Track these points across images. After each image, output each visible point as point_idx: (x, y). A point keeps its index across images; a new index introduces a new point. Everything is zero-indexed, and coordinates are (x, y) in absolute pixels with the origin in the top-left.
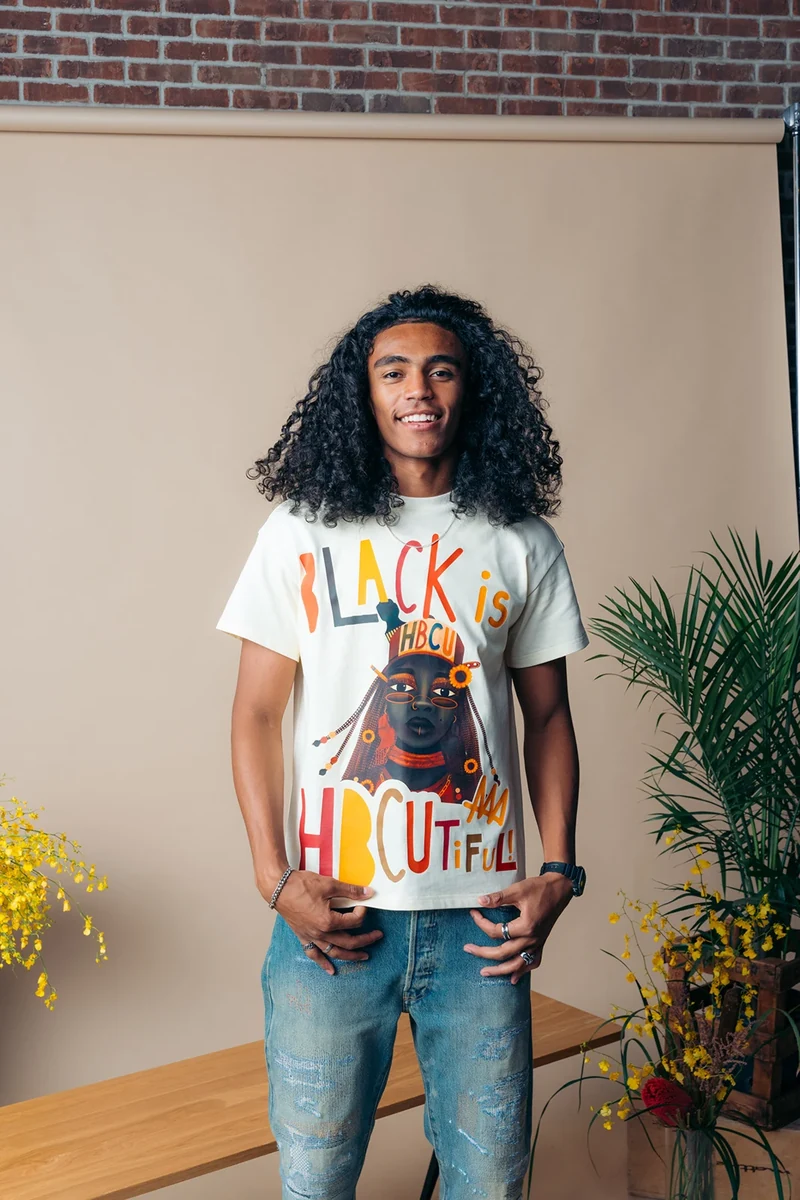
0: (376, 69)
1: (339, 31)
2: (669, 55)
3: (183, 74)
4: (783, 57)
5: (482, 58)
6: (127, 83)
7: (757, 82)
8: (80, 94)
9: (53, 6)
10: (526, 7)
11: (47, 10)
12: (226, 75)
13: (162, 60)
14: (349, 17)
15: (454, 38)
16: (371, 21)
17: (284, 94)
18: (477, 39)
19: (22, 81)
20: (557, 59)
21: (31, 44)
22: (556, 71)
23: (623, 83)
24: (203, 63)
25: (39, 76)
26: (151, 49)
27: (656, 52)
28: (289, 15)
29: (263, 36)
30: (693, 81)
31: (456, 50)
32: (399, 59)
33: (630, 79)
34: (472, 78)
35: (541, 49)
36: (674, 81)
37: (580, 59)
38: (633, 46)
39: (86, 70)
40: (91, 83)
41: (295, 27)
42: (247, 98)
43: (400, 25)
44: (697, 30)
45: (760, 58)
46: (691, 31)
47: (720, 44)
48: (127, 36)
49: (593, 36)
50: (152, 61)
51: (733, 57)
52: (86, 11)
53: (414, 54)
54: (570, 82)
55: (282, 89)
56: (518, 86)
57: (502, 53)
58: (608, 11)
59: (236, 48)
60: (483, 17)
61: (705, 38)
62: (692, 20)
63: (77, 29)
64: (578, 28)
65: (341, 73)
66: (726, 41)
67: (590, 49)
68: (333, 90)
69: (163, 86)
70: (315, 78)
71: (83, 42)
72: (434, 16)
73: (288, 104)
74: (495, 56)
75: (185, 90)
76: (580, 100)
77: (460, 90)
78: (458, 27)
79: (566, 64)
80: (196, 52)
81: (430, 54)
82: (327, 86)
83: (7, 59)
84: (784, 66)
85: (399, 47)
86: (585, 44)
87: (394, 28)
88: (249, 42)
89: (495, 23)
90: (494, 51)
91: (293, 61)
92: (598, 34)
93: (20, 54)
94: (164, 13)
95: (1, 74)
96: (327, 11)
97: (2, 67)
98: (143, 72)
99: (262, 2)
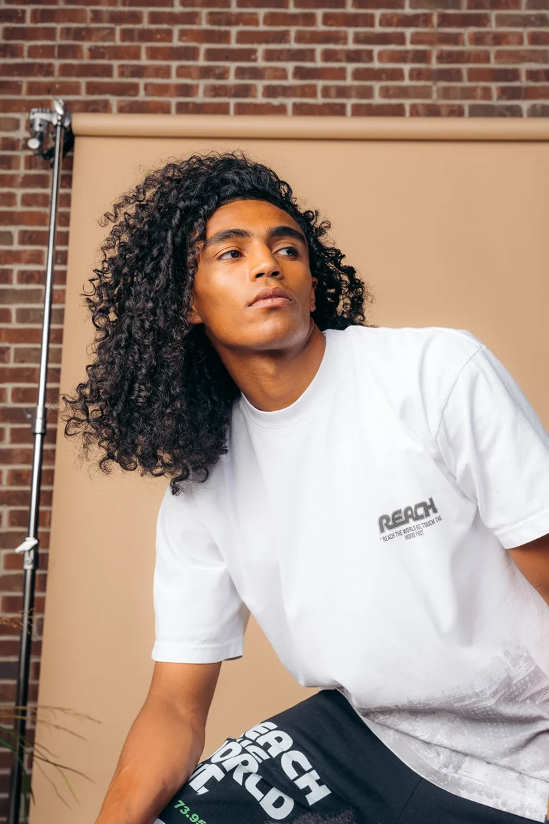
0: (532, 84)
1: (499, 55)
3: (367, 93)
6: (320, 100)
8: (281, 110)
9: (259, 43)
11: (255, 46)
12: (403, 92)
13: (349, 82)
14: (507, 43)
16: (526, 46)
17: (452, 106)
19: (233, 101)
21: (240, 73)
24: (383, 83)
25: (246, 96)
26: (340, 74)
28: (456, 44)
29: (434, 60)
39: (286, 91)
40: (289, 102)
41: (461, 52)
42: (420, 109)
48: (320, 64)
50: (340, 83)
52: (287, 46)
55: (450, 103)
59: (411, 70)
63: (279, 59)
65: (502, 87)
68: (495, 102)
69: (350, 103)
70: (479, 92)
71: (284, 70)
73: (457, 112)
75: (369, 106)
80: (377, 75)
82: (490, 98)
83: (221, 85)
88: (423, 66)
91: (460, 80)
93: (232, 80)
94: (351, 46)
95: (215, 96)
96: (489, 39)
97: (216, 91)
98: (333, 92)
99: (433, 34)
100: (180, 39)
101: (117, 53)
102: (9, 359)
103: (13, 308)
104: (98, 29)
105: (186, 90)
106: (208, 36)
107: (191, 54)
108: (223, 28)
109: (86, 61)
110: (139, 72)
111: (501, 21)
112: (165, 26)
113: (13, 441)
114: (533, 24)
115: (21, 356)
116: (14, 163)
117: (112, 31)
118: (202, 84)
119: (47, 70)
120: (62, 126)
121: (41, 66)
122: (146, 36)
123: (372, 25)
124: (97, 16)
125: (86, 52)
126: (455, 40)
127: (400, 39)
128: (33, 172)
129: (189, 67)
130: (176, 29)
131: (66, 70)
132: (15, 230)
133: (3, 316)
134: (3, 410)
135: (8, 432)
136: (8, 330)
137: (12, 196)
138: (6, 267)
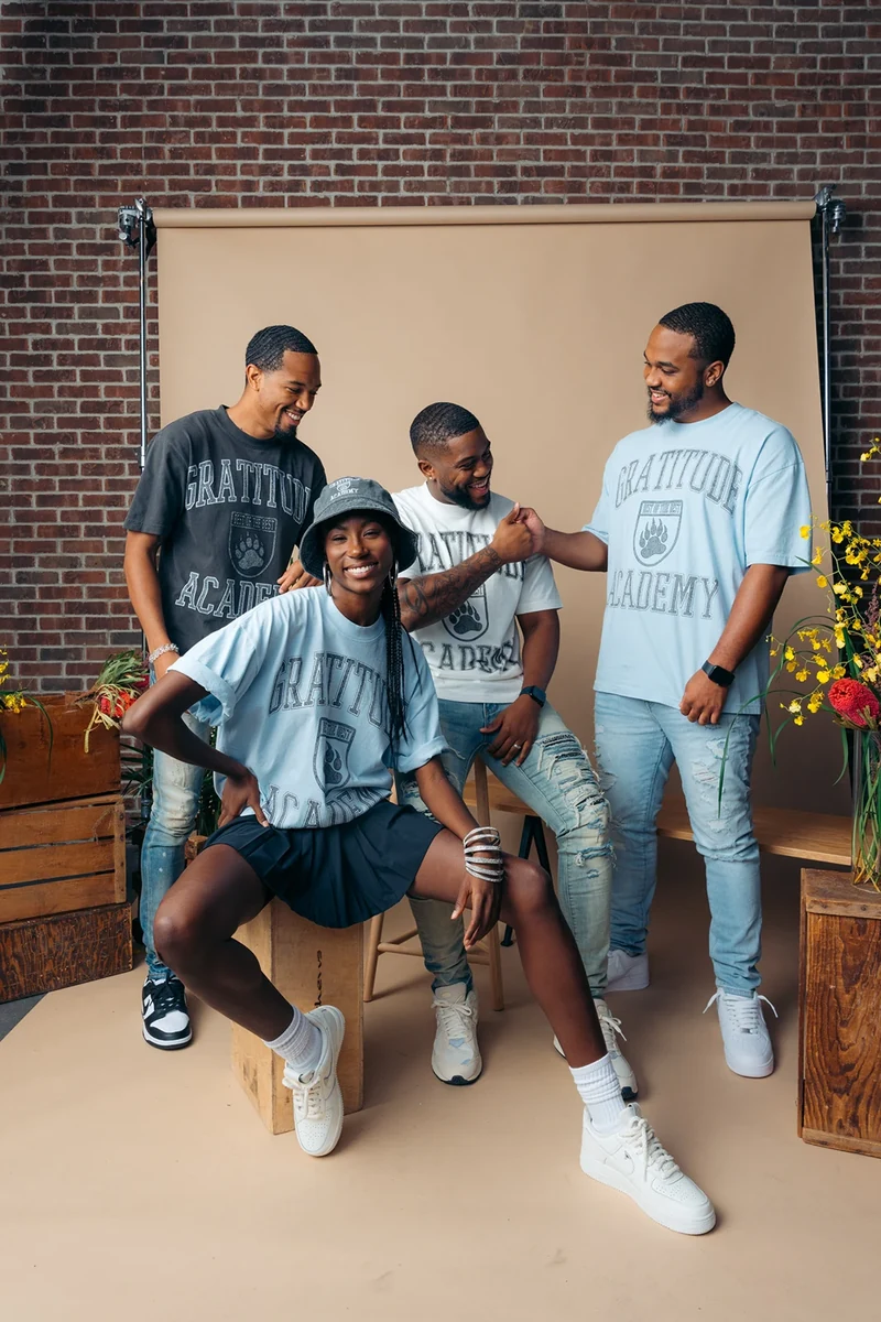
0: (526, 179)
1: (500, 153)
2: (732, 163)
3: (394, 187)
4: (815, 163)
5: (600, 169)
6: (356, 194)
7: (796, 181)
8: (324, 203)
9: (307, 143)
10: (631, 132)
11: (304, 146)
12: (423, 186)
13: (380, 177)
14: (507, 143)
15: (580, 155)
16: (522, 146)
17: (462, 198)
18: (596, 156)
19: (287, 195)
20: (653, 168)
21: (292, 170)
22: (651, 177)
23: (699, 184)
24: (407, 179)
25: (297, 191)
26: (372, 170)
27: (723, 162)
28: (466, 143)
29: (448, 158)
30: (750, 181)
31: (582, 164)
32: (542, 171)
33: (705, 181)
34: (592, 183)
35: (641, 161)
36: (736, 182)
37: (669, 167)
38: (706, 158)
39: (329, 186)
40: (332, 195)
41: (470, 151)
42: (436, 200)
43: (542, 148)
44: (752, 145)
45: (798, 163)
46: (748, 146)
47: (769, 154)
48: (356, 162)
49: (678, 151)
50: (374, 178)
51: (778, 163)
52: (329, 146)
53: (552, 167)
54: (661, 183)
55: (460, 195)
56: (625, 188)
57: (614, 164)
58: (688, 133)
59: (430, 167)
60: (601, 140)
61: (758, 151)
62: (749, 138)
63: (324, 159)
64: (668, 146)
65: (502, 182)
66: (774, 152)
67: (676, 161)
68: (496, 195)
69: (380, 195)
70: (484, 186)
71: (327, 167)
72: (566, 140)
73: (465, 202)
74: (609, 167)
75: (396, 197)
76: (669, 196)
77: (585, 191)
78: (582, 148)
79: (659, 171)
80: (402, 171)
81: (563, 167)
82: (492, 192)
83: (277, 181)
84: (814, 169)
85: (542, 163)
86: (672, 157)
87: (539, 149)
88: (439, 163)
89: (609, 144)
90: (608, 163)
91: (468, 175)
92: (681, 150)
93: (286, 177)
94: (382, 146)
95: (272, 191)
96: (492, 139)
97: (273, 186)
98: (367, 186)
99: (448, 135)
100: (243, 141)
101: (192, 154)
102: (123, 409)
103: (124, 369)
104: (176, 132)
105: (249, 186)
106: (265, 138)
107: (252, 153)
108: (278, 130)
109: (168, 161)
110: (211, 170)
111: (503, 123)
112: (230, 129)
113: (131, 474)
114: (528, 127)
115: (130, 408)
117: (188, 133)
118: (263, 179)
119: (137, 170)
120: (143, 221)
121: (132, 165)
122: (216, 138)
123: (399, 128)
124: (175, 121)
125: (167, 153)
126: (465, 139)
127: (421, 139)
128: (131, 258)
129: (251, 165)
130: (239, 131)
131: (152, 169)
132: (120, 306)
133: (117, 376)
134: (123, 450)
135: (127, 467)
136: (121, 387)
137: (116, 278)
138: (116, 336)
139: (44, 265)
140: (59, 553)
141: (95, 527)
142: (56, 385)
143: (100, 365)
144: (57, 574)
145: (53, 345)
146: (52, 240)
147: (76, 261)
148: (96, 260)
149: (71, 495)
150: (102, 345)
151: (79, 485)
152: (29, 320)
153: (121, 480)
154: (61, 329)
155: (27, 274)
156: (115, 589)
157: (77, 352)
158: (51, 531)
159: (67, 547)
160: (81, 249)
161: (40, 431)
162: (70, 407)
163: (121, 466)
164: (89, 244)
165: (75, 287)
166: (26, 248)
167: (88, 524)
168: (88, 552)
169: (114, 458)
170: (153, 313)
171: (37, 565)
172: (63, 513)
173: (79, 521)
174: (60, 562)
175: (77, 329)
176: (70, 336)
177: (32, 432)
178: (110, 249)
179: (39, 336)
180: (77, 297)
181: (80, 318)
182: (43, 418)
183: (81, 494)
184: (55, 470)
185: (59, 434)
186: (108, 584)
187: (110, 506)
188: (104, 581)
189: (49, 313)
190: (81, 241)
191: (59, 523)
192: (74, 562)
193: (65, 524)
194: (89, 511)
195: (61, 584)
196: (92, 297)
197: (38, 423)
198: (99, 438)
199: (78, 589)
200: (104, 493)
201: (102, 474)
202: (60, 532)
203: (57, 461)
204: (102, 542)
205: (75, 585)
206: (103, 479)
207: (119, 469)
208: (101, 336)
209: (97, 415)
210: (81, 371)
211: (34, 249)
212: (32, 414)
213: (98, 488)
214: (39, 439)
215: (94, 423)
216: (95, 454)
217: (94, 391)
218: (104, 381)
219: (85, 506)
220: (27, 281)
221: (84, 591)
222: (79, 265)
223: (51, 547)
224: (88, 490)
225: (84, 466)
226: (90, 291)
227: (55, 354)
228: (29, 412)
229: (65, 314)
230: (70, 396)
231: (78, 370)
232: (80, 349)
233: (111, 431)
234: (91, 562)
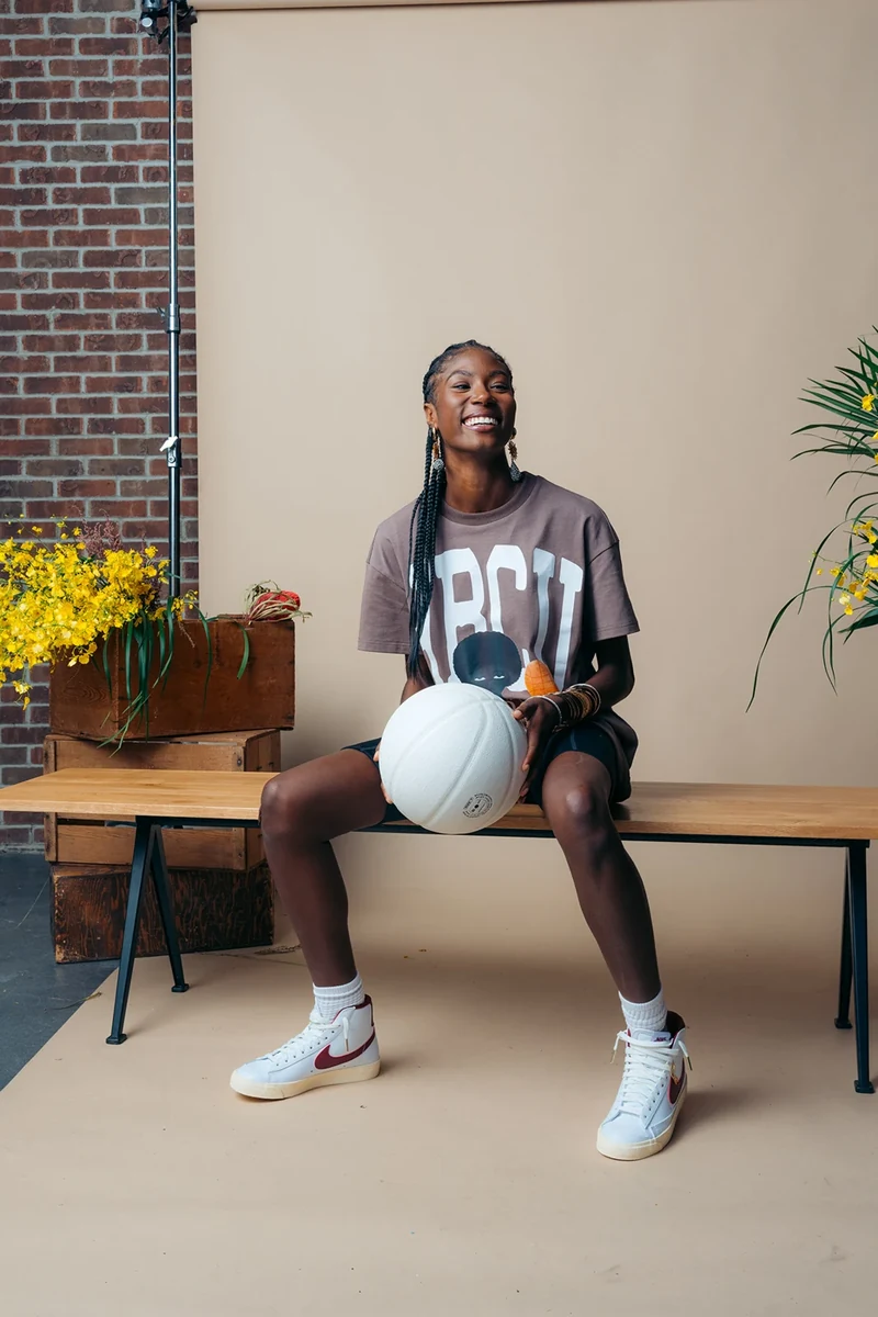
102: (140, 262)
103: (141, 208)
113: (151, 348)
115: (153, 259)
116: (131, 48)
128: (152, 57)
132: (137, 122)
133: (132, 217)
134: (139, 316)
135: (145, 339)
136: (137, 231)
137: (131, 84)
138: (131, 163)
139: (36, 69)
140: (54, 455)
141: (102, 420)
142: (51, 230)
143: (109, 202)
144: (51, 484)
145: (48, 175)
146: (46, 35)
147: (79, 62)
148: (105, 62)
149: (71, 378)
150: (112, 174)
151: (81, 364)
152: (16, 143)
153: (138, 357)
154: (58, 154)
155: (14, 81)
156: (128, 503)
157: (79, 184)
158: (44, 425)
159: (65, 447)
160: (86, 45)
161: (29, 291)
162: (69, 259)
163: (138, 337)
164: (97, 39)
165: (77, 98)
166: (12, 45)
167: (93, 416)
168: (92, 453)
169: (128, 327)
170: (187, 131)
171: (24, 471)
172: (60, 401)
173: (82, 412)
174: (56, 468)
175: (80, 153)
176: (71, 164)
177: (19, 293)
178: (121, 46)
179: (29, 165)
180: (80, 111)
181: (83, 139)
182: (34, 274)
183: (83, 376)
184: (49, 344)
185: (55, 295)
186: (118, 497)
187: (122, 391)
188: (113, 493)
189: (42, 132)
190: (85, 36)
191: (55, 415)
192: (74, 468)
193: (63, 416)
194: (95, 399)
195: (56, 497)
196: (99, 110)
197: (28, 280)
198: (109, 300)
199: (79, 504)
200: (114, 374)
201: (111, 349)
202: (56, 427)
203: (53, 332)
204: (111, 441)
205: (75, 499)
206: (114, 355)
207: (135, 342)
208: (112, 163)
209: (105, 269)
210: (85, 210)
211: (23, 48)
212: (20, 269)
213: (105, 367)
214: (29, 302)
215: (102, 280)
216: (103, 321)
217: (102, 237)
218: (115, 223)
219: (89, 392)
220: (13, 91)
221: (87, 507)
222: (82, 68)
223: (43, 448)
224: (92, 371)
225: (88, 339)
226: (98, 103)
227: (50, 188)
228: (15, 266)
229: (64, 133)
230: (70, 244)
231: (81, 208)
232: (83, 181)
233: (124, 290)
234: (96, 467)
